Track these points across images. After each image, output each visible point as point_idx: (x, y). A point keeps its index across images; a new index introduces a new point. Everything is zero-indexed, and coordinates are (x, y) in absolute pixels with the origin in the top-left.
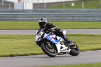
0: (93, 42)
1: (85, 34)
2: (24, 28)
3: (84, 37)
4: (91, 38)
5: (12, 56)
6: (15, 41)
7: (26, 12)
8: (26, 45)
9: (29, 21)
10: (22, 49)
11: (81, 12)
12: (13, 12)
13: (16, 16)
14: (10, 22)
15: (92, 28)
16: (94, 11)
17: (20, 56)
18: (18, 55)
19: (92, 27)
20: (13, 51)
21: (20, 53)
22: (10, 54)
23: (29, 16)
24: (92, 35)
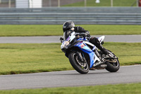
0: (126, 53)
1: (115, 42)
2: (29, 33)
3: (114, 47)
4: (124, 47)
5: (12, 73)
6: (17, 52)
7: (32, 12)
8: (32, 57)
9: (37, 24)
10: (26, 64)
11: (108, 11)
12: (15, 11)
13: (18, 17)
14: (10, 26)
15: (125, 34)
16: (127, 10)
17: (24, 73)
18: (21, 73)
19: (124, 32)
20: (15, 67)
21: (24, 69)
22: (11, 70)
23: (37, 17)
24: (125, 44)
